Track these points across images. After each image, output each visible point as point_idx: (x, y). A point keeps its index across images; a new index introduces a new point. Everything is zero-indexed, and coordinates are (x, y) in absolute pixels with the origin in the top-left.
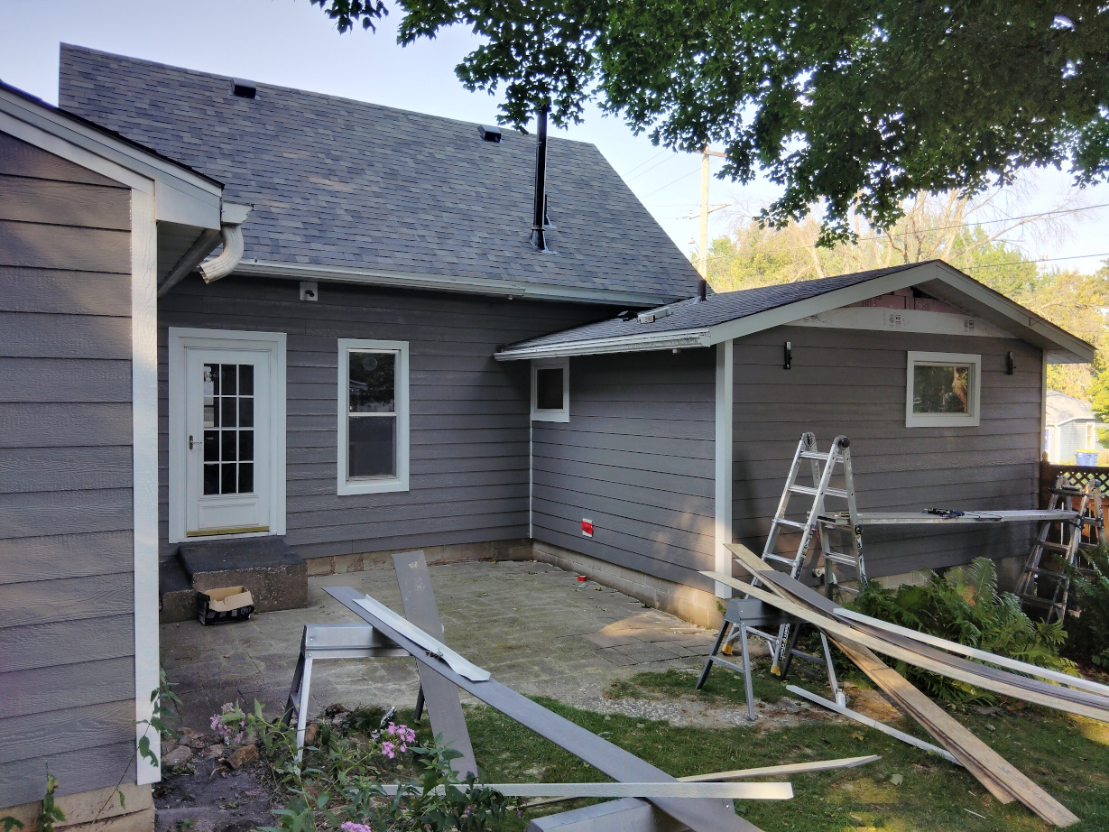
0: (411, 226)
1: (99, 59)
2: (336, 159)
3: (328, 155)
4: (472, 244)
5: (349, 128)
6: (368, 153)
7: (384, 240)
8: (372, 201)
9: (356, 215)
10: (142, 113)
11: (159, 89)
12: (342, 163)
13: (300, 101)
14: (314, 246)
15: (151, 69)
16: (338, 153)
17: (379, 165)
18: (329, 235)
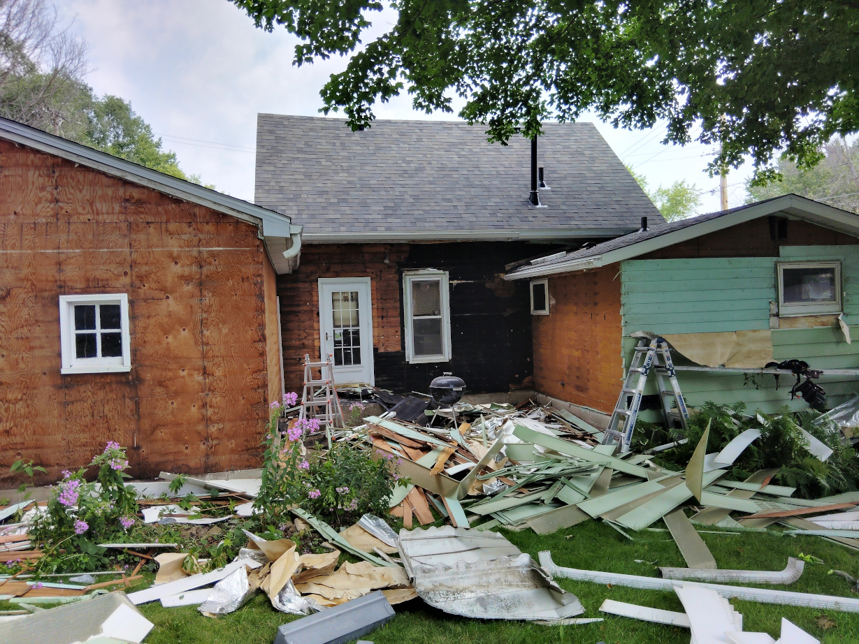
0: (449, 200)
1: (278, 120)
2: (409, 162)
3: (404, 161)
4: (488, 208)
5: (419, 140)
6: (429, 156)
7: (431, 212)
8: (428, 187)
9: (416, 198)
10: (300, 151)
11: (310, 133)
12: (412, 165)
13: (391, 127)
14: (389, 220)
15: (306, 121)
16: (410, 159)
17: (435, 162)
18: (398, 212)
